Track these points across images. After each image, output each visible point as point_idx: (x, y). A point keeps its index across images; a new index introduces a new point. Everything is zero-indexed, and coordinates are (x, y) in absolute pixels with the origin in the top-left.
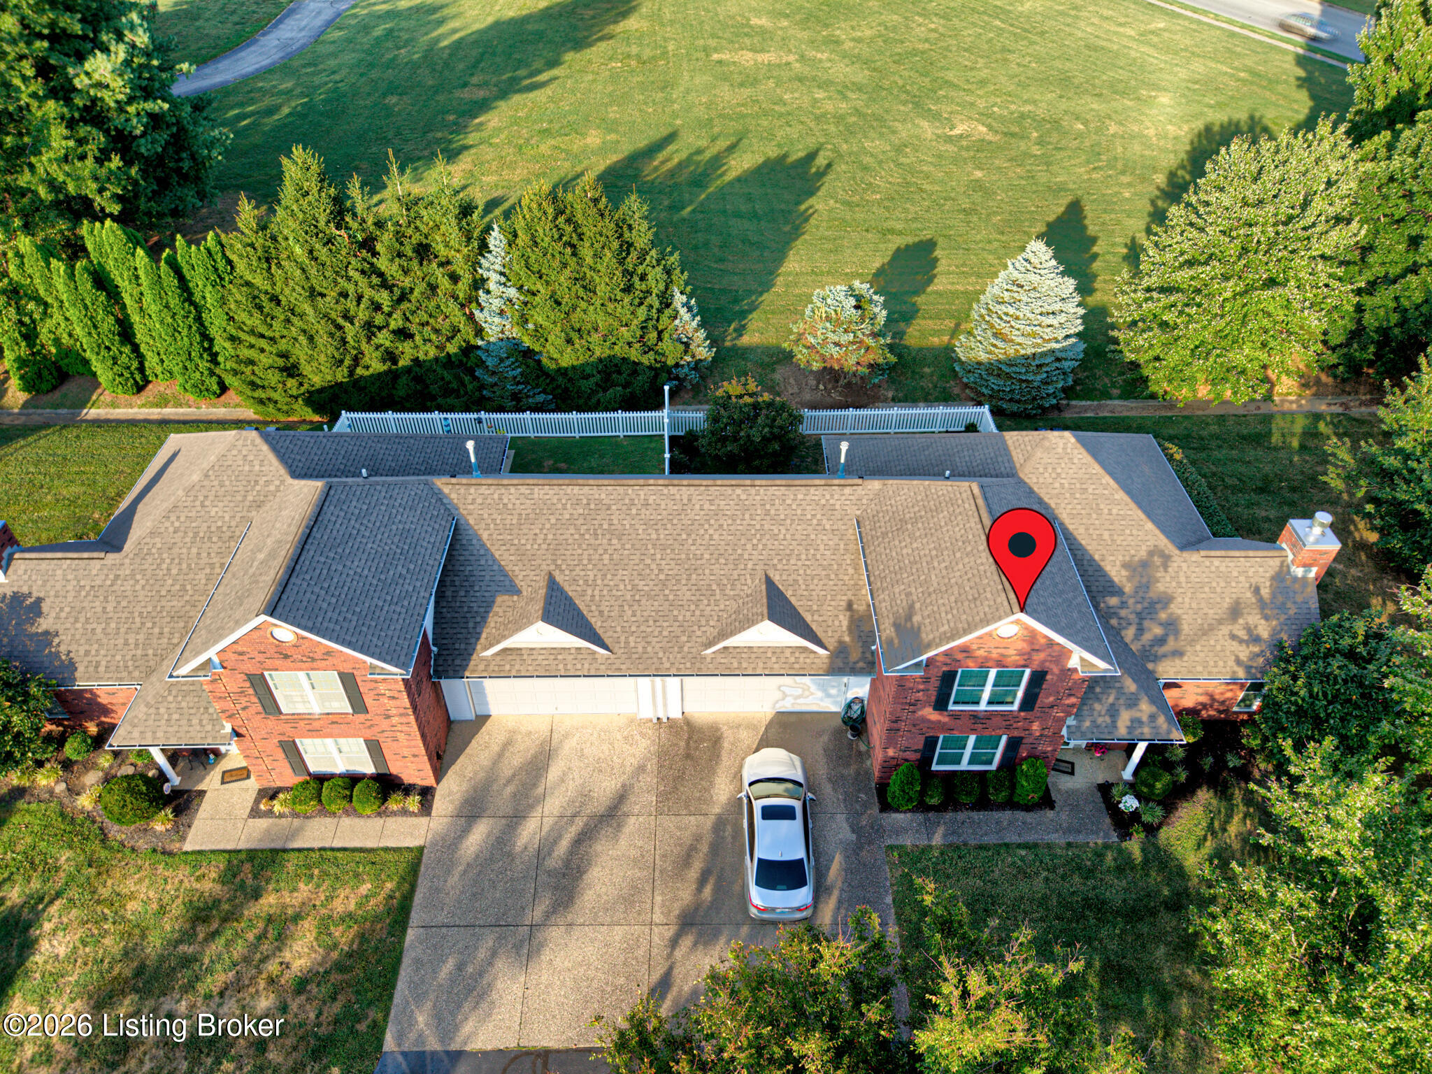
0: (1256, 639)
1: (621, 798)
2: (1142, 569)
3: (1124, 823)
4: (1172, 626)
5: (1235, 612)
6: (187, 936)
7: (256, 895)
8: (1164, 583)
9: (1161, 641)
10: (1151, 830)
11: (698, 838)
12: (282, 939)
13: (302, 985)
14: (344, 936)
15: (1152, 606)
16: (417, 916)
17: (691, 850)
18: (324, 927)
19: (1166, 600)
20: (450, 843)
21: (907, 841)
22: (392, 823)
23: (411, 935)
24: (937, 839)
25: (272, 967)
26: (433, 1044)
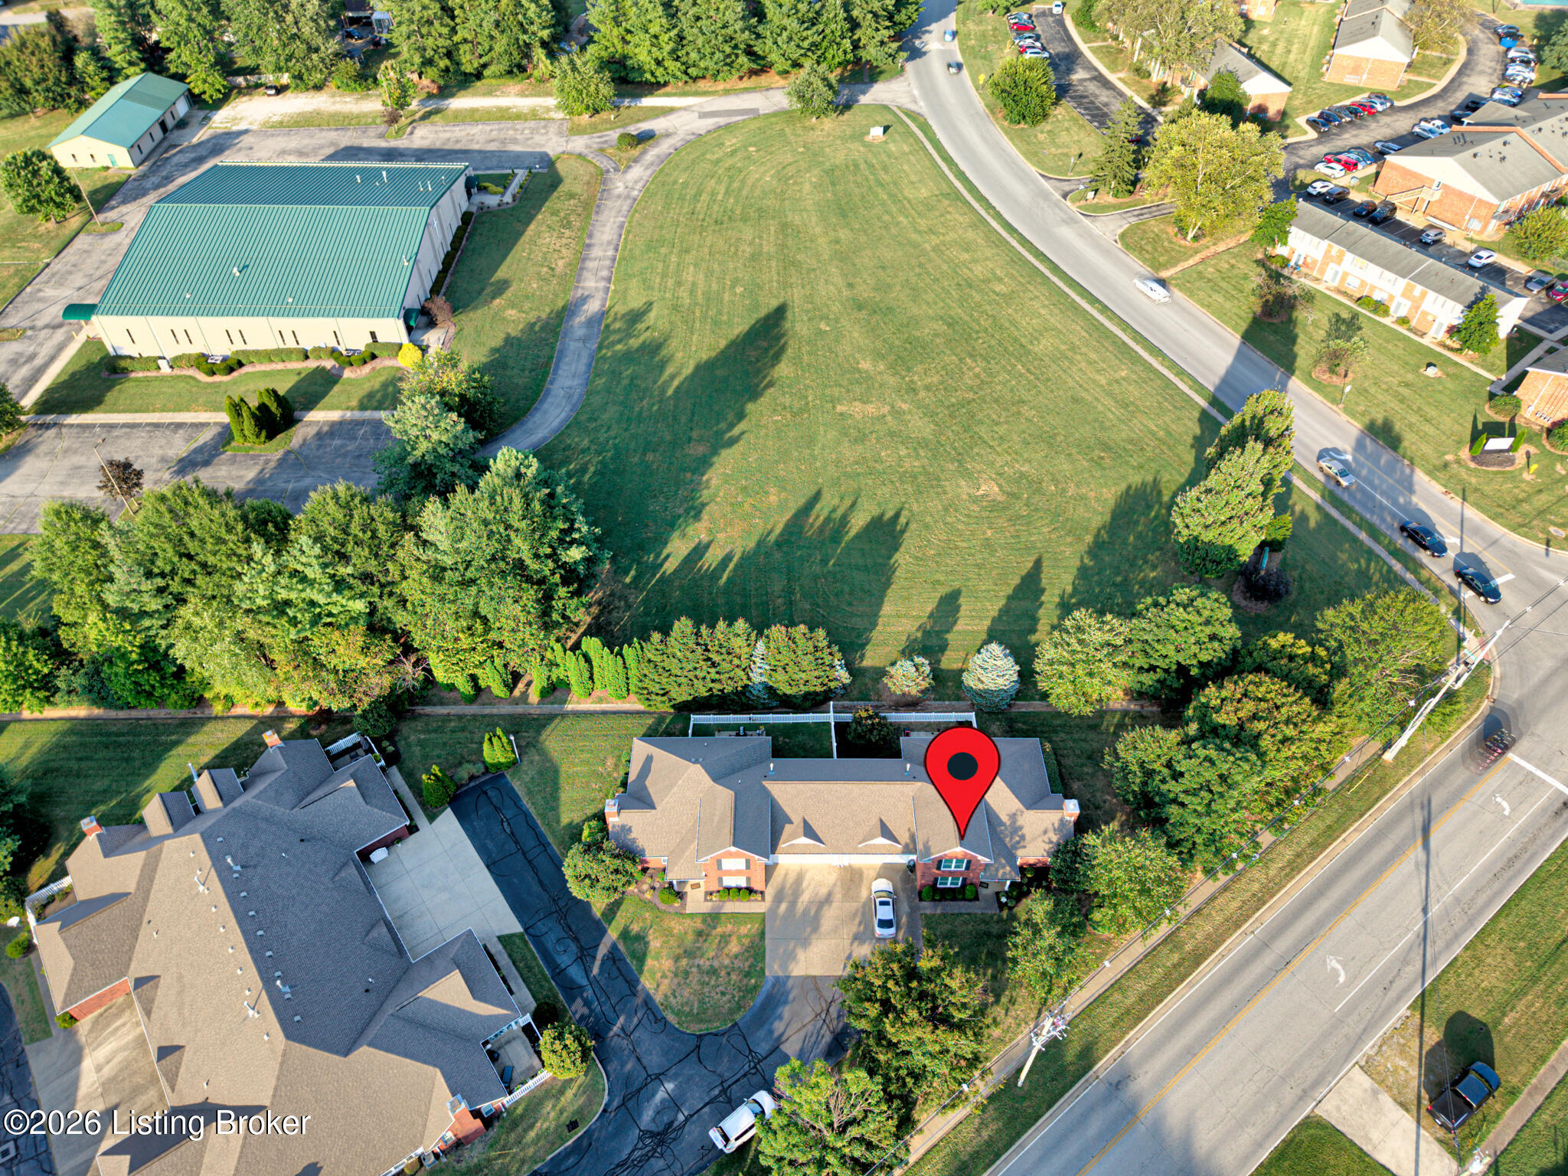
0: (1051, 842)
1: (830, 895)
2: (1013, 817)
3: (1002, 906)
4: (1023, 837)
5: (1045, 832)
6: (697, 941)
7: (715, 928)
8: (1020, 822)
9: (1018, 842)
10: (1010, 909)
11: (857, 911)
12: (727, 943)
13: (736, 957)
14: (746, 941)
15: (1016, 830)
16: (767, 936)
17: (855, 914)
18: (739, 938)
19: (1021, 828)
20: (773, 910)
21: (928, 912)
22: (753, 904)
23: (767, 941)
24: (939, 912)
25: (726, 951)
26: (780, 974)
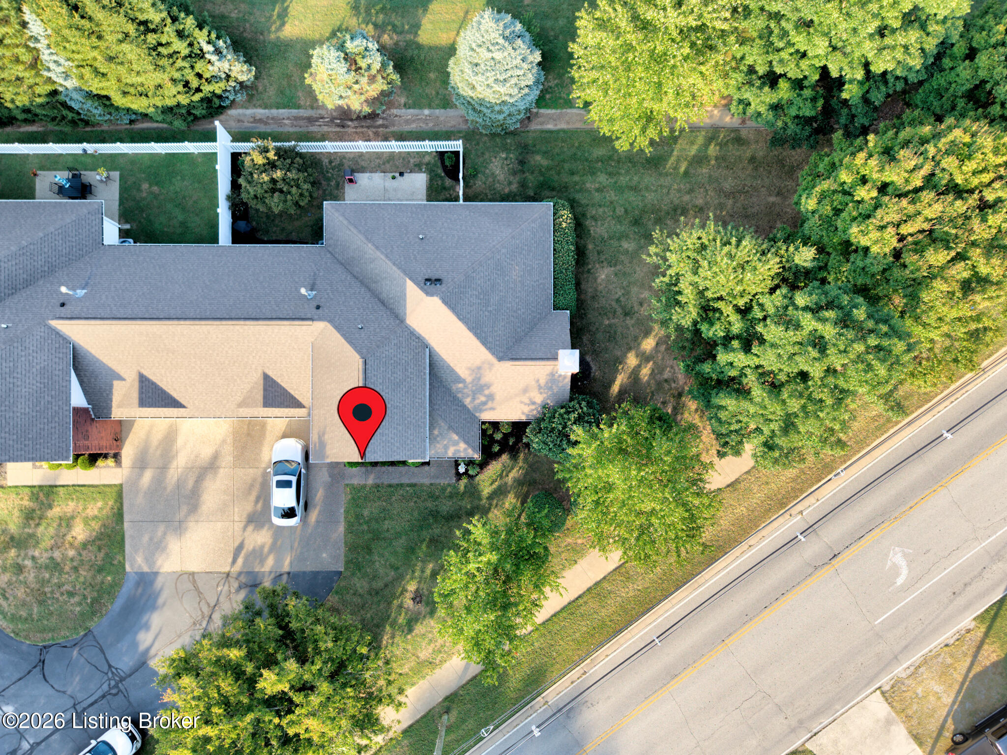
0: (534, 403)
1: (216, 457)
2: (477, 370)
3: (459, 476)
4: (491, 397)
5: (525, 391)
6: (26, 525)
7: (50, 507)
8: (488, 377)
9: (485, 403)
10: (471, 477)
11: (254, 480)
12: (69, 526)
13: (85, 545)
14: (96, 526)
15: (480, 388)
16: (126, 517)
17: (252, 486)
18: (86, 521)
19: (488, 386)
20: (134, 481)
21: (355, 482)
22: (104, 471)
23: (126, 525)
24: (370, 481)
25: (69, 538)
26: (146, 569)
